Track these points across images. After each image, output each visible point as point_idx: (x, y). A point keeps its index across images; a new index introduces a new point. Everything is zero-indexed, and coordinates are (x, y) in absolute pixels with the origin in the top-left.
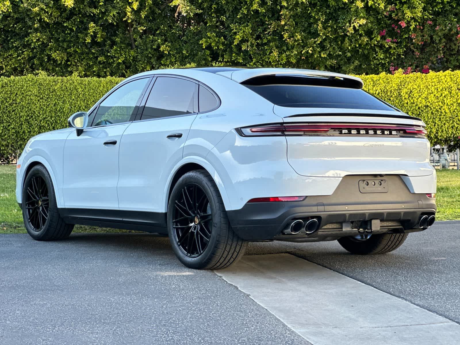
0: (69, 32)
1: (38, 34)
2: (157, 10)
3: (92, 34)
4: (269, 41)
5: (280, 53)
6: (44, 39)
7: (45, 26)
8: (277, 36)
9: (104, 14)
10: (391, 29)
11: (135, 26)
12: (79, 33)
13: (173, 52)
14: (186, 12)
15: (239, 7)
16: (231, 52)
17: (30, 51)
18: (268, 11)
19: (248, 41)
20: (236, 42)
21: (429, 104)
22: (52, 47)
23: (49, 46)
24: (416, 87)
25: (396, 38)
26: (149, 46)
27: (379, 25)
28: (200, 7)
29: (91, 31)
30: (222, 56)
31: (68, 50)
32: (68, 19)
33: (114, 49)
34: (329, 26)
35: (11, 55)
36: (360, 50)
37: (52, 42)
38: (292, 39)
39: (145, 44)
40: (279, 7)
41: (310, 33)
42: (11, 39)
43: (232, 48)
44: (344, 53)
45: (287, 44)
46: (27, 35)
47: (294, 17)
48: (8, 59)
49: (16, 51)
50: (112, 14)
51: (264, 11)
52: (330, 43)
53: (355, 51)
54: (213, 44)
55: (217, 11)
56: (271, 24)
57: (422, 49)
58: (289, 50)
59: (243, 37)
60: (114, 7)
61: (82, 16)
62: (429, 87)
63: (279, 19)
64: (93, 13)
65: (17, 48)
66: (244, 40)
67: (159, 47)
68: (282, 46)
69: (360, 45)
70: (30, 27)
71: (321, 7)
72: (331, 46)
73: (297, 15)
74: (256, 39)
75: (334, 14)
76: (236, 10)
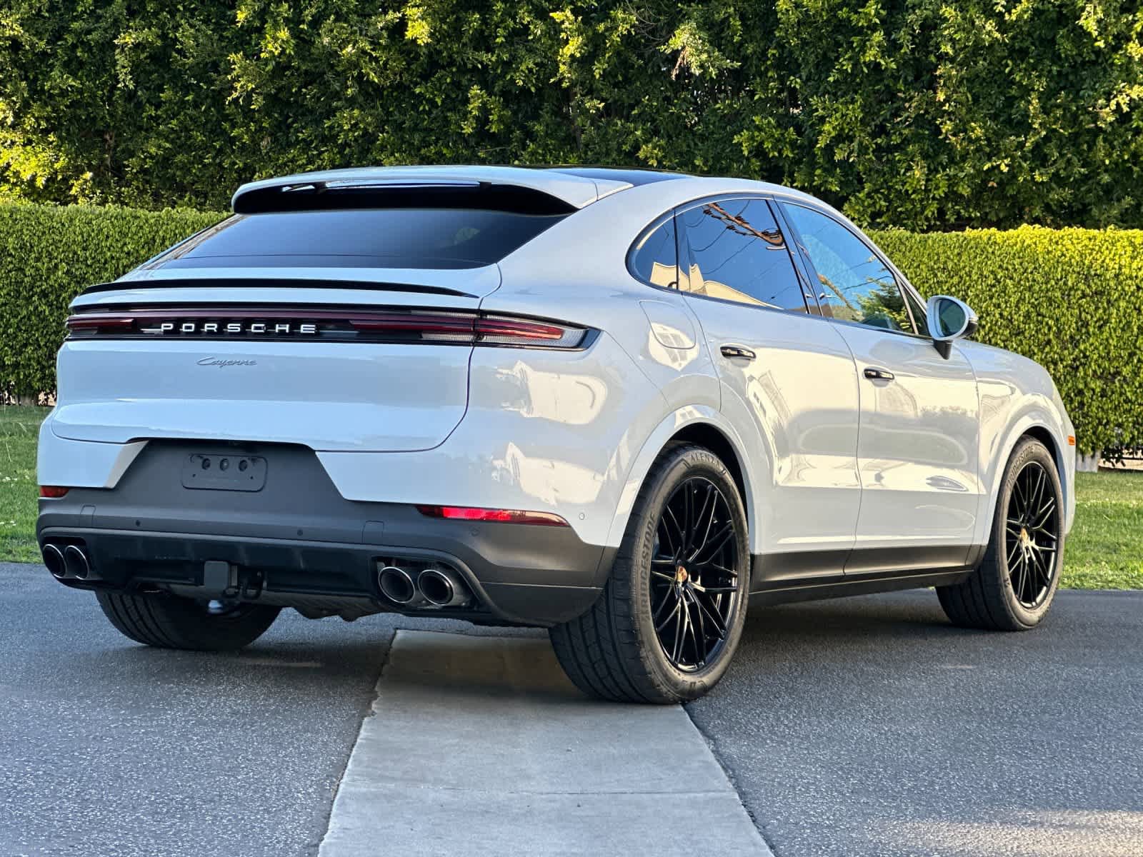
0: (427, 108)
1: (356, 112)
2: (634, 58)
3: (475, 113)
4: (906, 141)
5: (932, 171)
6: (369, 124)
7: (370, 93)
8: (928, 130)
9: (507, 65)
11: (577, 97)
12: (449, 110)
13: (671, 161)
14: (701, 66)
15: (833, 55)
16: (813, 165)
17: (336, 150)
18: (903, 65)
19: (851, 139)
20: (821, 144)
22: (385, 144)
23: (378, 140)
26: (614, 144)
28: (736, 52)
29: (474, 107)
30: (791, 175)
31: (423, 151)
32: (425, 77)
33: (529, 150)
34: (1058, 106)
35: (293, 160)
37: (387, 132)
38: (961, 135)
39: (604, 138)
40: (933, 58)
41: (1009, 121)
42: (293, 122)
43: (815, 155)
44: (1094, 173)
45: (950, 149)
46: (331, 113)
47: (971, 81)
48: (287, 168)
49: (304, 151)
50: (524, 67)
51: (893, 66)
52: (1060, 148)
53: (1120, 170)
54: (767, 145)
55: (778, 65)
56: (911, 98)
58: (956, 164)
59: (842, 129)
60: (531, 51)
61: (458, 68)
63: (932, 85)
64: (481, 63)
65: (307, 143)
66: (844, 136)
67: (637, 148)
68: (937, 154)
69: (1133, 155)
70: (337, 95)
71: (1039, 60)
72: (1062, 155)
73: (977, 76)
74: (874, 135)
75: (1071, 77)
76: (826, 63)
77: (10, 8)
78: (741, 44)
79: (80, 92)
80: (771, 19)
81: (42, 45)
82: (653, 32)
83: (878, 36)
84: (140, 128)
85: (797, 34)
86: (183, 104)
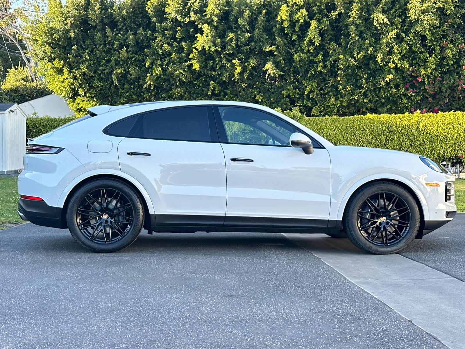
0: (197, 87)
2: (254, 72)
3: (212, 88)
4: (329, 92)
5: (336, 100)
7: (182, 83)
8: (334, 88)
9: (220, 75)
10: (412, 83)
11: (239, 83)
12: (204, 88)
13: (264, 99)
14: (274, 74)
15: (309, 69)
16: (303, 99)
18: (328, 71)
19: (314, 92)
20: (306, 93)
21: (438, 134)
22: (186, 97)
24: (429, 122)
25: (416, 89)
26: (249, 95)
27: (404, 81)
28: (282, 70)
29: (211, 87)
30: (297, 102)
32: (197, 79)
33: (226, 97)
34: (370, 82)
36: (391, 98)
37: (187, 94)
38: (344, 89)
39: (246, 94)
40: (336, 69)
41: (356, 86)
42: (161, 92)
43: (304, 97)
44: (380, 99)
45: (341, 93)
46: (171, 90)
47: (347, 75)
50: (225, 75)
51: (326, 71)
52: (371, 92)
53: (387, 99)
54: (291, 94)
55: (294, 72)
56: (330, 80)
57: (434, 97)
58: (342, 97)
60: (226, 71)
61: (206, 77)
62: (439, 123)
63: (336, 76)
64: (213, 75)
66: (312, 91)
67: (255, 96)
68: (337, 94)
69: (391, 94)
70: (173, 85)
71: (365, 69)
72: (371, 95)
73: (348, 74)
74: (320, 90)
75: (373, 74)
76: (307, 72)
77: (83, 64)
78: (284, 67)
79: (102, 86)
80: (292, 60)
81: (92, 74)
82: (260, 65)
83: (321, 64)
84: (118, 96)
85: (299, 64)
86: (130, 89)
